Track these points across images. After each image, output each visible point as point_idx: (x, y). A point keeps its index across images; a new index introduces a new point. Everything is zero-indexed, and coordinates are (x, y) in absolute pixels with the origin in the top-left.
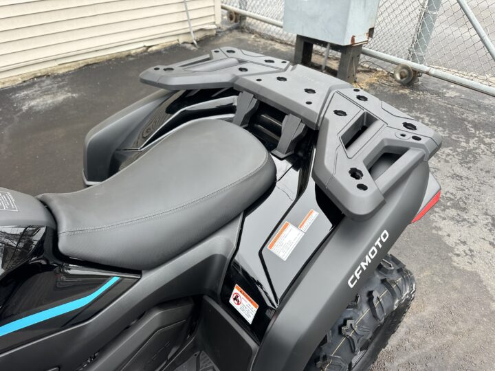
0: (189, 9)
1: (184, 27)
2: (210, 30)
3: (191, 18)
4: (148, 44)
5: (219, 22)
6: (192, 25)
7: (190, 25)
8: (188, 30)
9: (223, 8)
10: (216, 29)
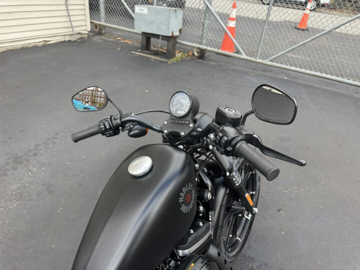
0: (72, 20)
1: (69, 31)
2: (84, 34)
3: (73, 25)
4: (46, 39)
5: (89, 29)
6: (75, 30)
7: (73, 29)
8: (72, 33)
9: (91, 22)
10: (87, 34)
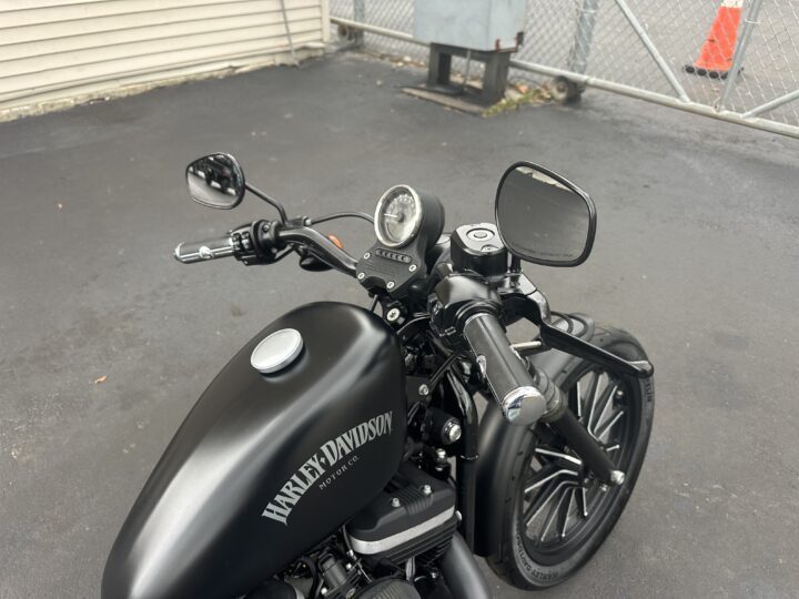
0: (289, 19)
2: (316, 49)
3: (292, 31)
4: (235, 64)
5: (326, 39)
6: (293, 41)
7: (290, 40)
8: (288, 49)
9: (333, 21)
10: (323, 49)
